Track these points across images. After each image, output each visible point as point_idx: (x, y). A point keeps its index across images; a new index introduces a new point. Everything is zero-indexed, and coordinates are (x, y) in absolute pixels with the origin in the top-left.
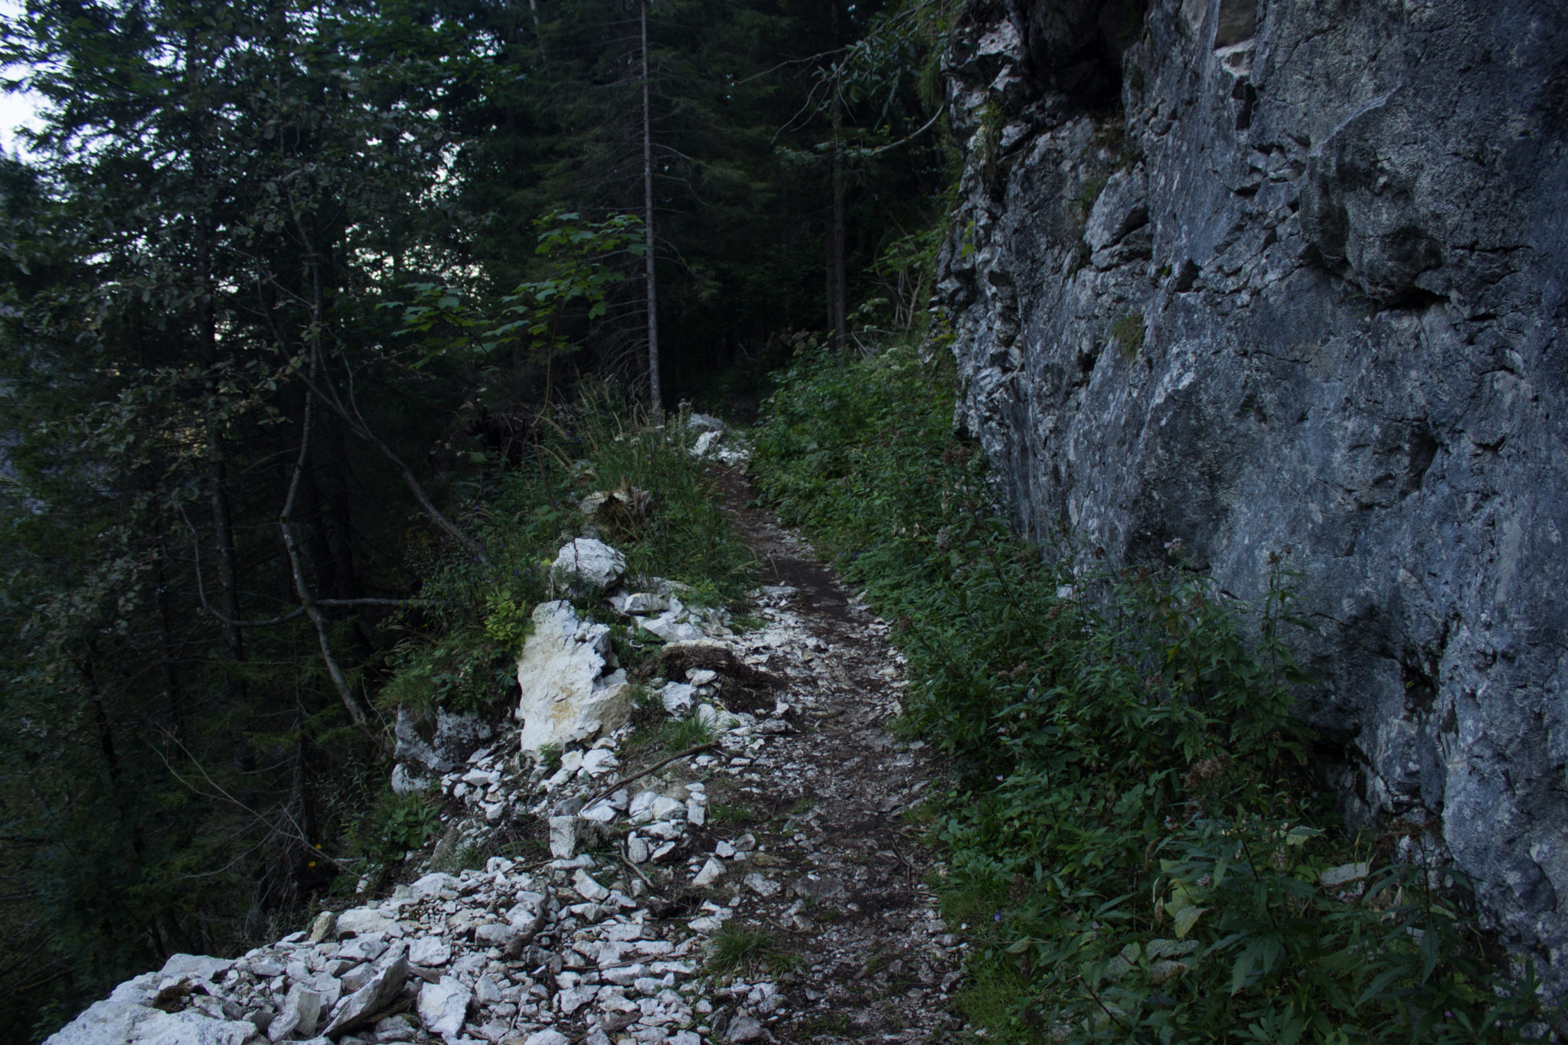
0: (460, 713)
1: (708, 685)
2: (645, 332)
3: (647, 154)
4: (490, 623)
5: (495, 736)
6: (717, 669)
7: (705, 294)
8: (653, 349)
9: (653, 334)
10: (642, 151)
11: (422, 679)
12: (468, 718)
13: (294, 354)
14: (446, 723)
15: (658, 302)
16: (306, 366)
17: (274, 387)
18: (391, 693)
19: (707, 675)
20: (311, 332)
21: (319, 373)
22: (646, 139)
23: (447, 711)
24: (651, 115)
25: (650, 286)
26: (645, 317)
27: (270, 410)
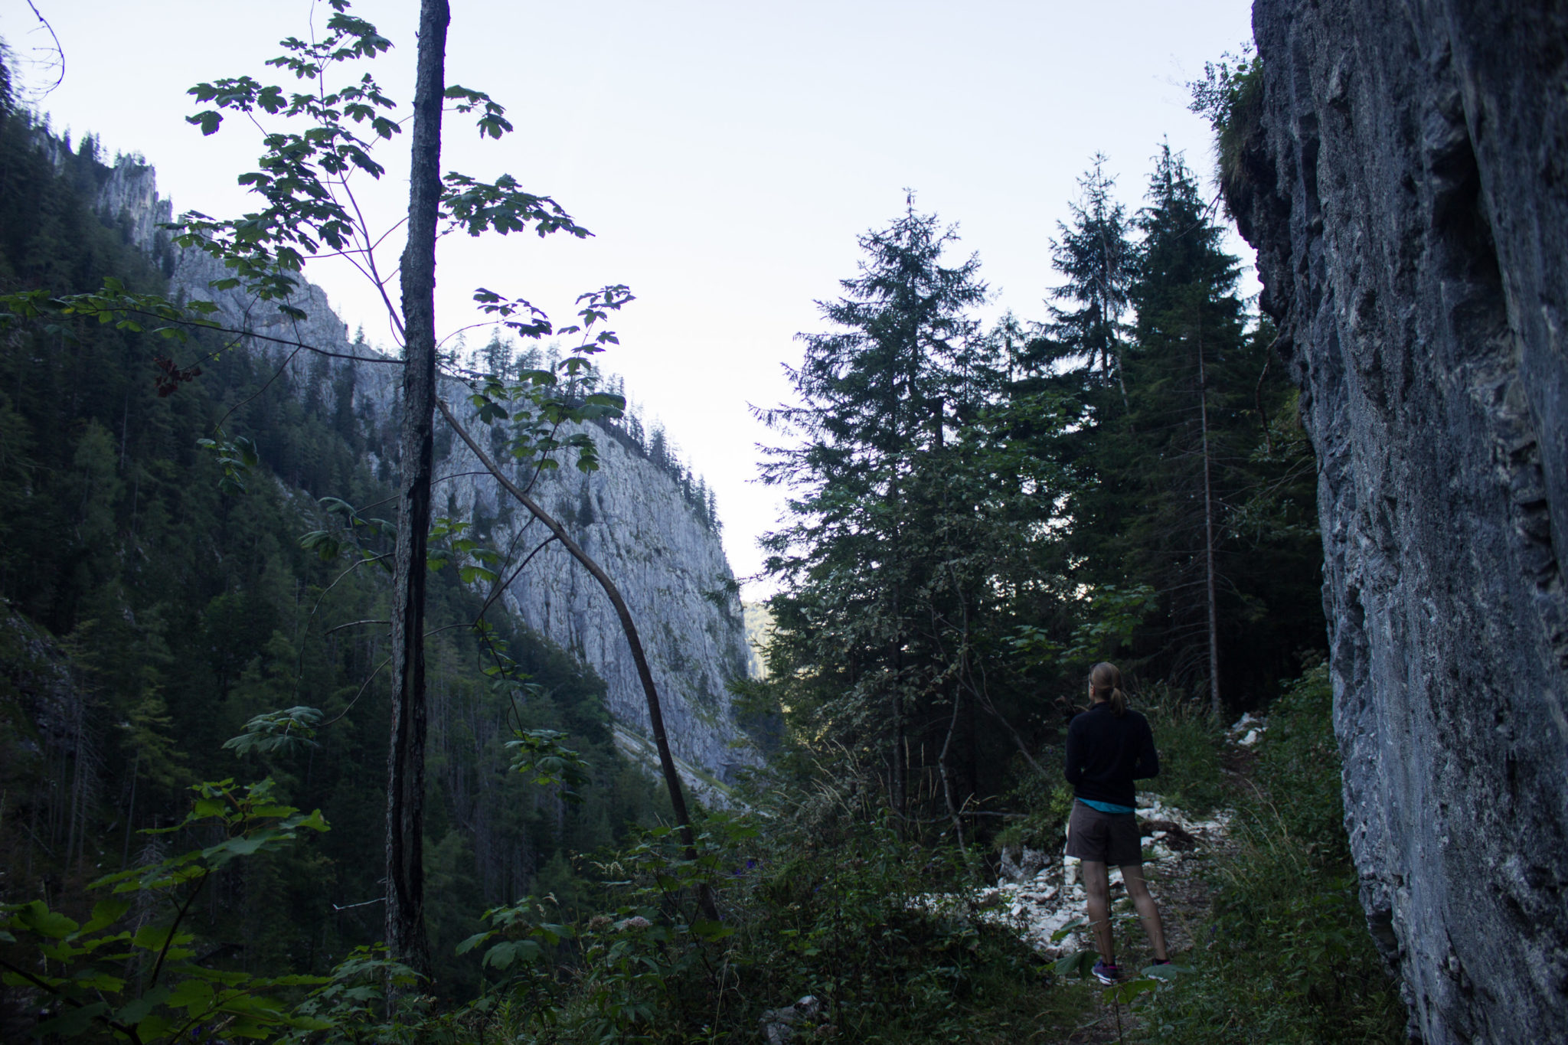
0: (1035, 849)
1: (1162, 839)
2: (1207, 648)
3: (1208, 509)
4: (1053, 804)
5: (1052, 863)
6: (1168, 831)
7: (1254, 618)
8: (1214, 661)
9: (1213, 649)
10: (1204, 506)
11: (1017, 831)
12: (1039, 853)
13: (952, 662)
14: (1028, 855)
15: (1217, 622)
16: (958, 669)
17: (941, 682)
18: (1001, 838)
19: (1161, 834)
20: (962, 650)
21: (966, 673)
22: (1207, 497)
23: (1029, 848)
24: (1210, 479)
25: (1211, 611)
26: (1207, 637)
27: (939, 696)
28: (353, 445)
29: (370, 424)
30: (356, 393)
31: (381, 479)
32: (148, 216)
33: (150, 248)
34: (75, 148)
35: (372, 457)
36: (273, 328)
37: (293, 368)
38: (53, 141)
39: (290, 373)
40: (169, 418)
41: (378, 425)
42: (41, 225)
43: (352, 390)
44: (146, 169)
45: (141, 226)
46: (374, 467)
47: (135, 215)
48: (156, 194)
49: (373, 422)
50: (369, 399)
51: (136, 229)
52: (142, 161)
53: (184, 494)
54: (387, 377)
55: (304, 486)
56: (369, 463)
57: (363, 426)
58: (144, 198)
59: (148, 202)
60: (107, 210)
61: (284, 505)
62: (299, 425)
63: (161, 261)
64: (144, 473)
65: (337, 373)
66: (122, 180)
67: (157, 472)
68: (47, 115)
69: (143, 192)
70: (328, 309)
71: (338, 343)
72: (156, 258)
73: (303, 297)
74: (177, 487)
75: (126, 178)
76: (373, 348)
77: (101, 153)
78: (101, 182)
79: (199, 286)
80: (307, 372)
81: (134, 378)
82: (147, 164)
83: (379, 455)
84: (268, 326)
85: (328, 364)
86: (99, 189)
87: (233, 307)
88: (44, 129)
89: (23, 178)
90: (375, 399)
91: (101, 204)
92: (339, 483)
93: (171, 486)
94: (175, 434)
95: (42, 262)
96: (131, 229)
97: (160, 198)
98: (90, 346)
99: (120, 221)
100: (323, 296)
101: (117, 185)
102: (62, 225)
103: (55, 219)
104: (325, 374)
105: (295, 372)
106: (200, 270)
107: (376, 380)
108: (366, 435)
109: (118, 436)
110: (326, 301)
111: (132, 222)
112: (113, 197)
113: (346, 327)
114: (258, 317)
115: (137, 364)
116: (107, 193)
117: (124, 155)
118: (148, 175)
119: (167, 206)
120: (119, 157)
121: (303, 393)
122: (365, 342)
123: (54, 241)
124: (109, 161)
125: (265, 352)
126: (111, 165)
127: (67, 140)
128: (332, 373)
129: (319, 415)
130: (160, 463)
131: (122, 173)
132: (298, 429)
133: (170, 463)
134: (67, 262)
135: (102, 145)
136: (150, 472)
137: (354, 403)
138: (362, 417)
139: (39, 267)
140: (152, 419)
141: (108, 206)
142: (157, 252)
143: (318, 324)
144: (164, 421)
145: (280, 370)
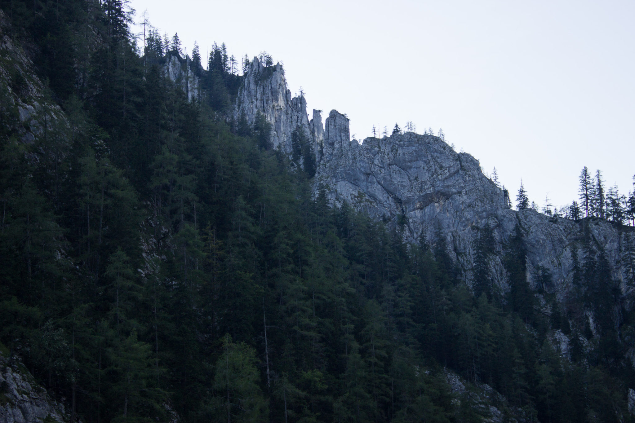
28: (535, 325)
29: (550, 298)
30: (528, 265)
31: (574, 360)
32: (283, 117)
33: (289, 150)
34: (205, 64)
35: (560, 335)
36: (427, 210)
37: (455, 249)
38: (184, 62)
39: (453, 255)
40: (314, 324)
41: (560, 297)
42: (163, 143)
43: (524, 262)
44: (275, 69)
45: (277, 129)
46: (563, 347)
47: (270, 119)
48: (288, 93)
49: (553, 295)
50: (544, 270)
51: (273, 133)
52: (269, 62)
53: (335, 405)
54: (561, 241)
55: (484, 379)
56: (557, 342)
57: (543, 302)
58: (277, 100)
59: (281, 103)
60: (243, 121)
61: (457, 402)
62: (468, 311)
63: (301, 161)
64: (290, 388)
65: (504, 247)
66: (252, 86)
67: (307, 386)
68: (176, 38)
69: (274, 94)
70: (483, 177)
71: (500, 212)
72: (296, 159)
73: (453, 170)
74: (330, 398)
75: (256, 83)
76: (540, 211)
77: (230, 64)
78: (234, 93)
79: (343, 179)
80: (470, 251)
81: (272, 286)
82: (275, 63)
83: (566, 332)
84: (421, 208)
85: (492, 238)
86: (233, 100)
87: (381, 196)
88: (175, 52)
89: (139, 100)
90: (552, 269)
91: (237, 115)
92: (523, 370)
93: (322, 398)
94: (323, 340)
95: (166, 181)
96: (268, 134)
97: (293, 96)
98: (221, 259)
99: (256, 128)
100: (475, 164)
101: (249, 92)
102: (183, 139)
103: (176, 135)
104: (491, 250)
105: (458, 254)
106: (342, 162)
107: (549, 247)
108: (549, 311)
109: (260, 352)
110: (479, 169)
111: (268, 126)
112: (247, 105)
113: (506, 192)
114: (409, 201)
115: (274, 270)
116: (240, 103)
117: (251, 60)
118: (277, 74)
119: (300, 101)
120: (247, 63)
121: (470, 275)
122: (530, 205)
123: (176, 157)
124: (238, 70)
125: (422, 237)
126: (241, 74)
127: (197, 57)
128: (498, 248)
129: (490, 297)
130: (307, 375)
131: (252, 79)
132: (468, 316)
133: (319, 373)
134: (191, 177)
135: (229, 55)
136: (298, 386)
137: (529, 277)
138: (541, 291)
139: (166, 187)
140: (296, 328)
141: (243, 115)
142: (297, 153)
143: (474, 196)
144: (309, 328)
145: (442, 254)
